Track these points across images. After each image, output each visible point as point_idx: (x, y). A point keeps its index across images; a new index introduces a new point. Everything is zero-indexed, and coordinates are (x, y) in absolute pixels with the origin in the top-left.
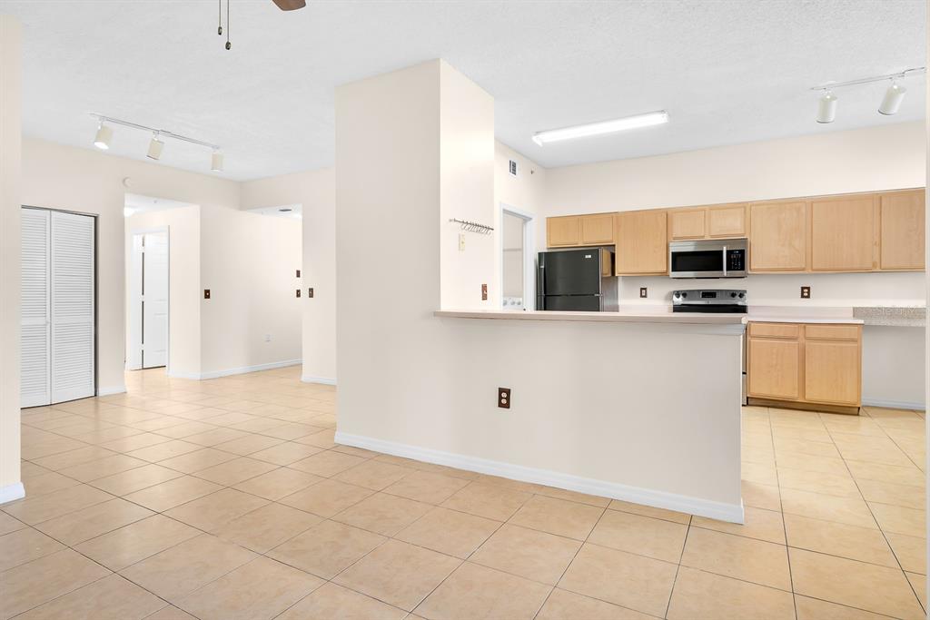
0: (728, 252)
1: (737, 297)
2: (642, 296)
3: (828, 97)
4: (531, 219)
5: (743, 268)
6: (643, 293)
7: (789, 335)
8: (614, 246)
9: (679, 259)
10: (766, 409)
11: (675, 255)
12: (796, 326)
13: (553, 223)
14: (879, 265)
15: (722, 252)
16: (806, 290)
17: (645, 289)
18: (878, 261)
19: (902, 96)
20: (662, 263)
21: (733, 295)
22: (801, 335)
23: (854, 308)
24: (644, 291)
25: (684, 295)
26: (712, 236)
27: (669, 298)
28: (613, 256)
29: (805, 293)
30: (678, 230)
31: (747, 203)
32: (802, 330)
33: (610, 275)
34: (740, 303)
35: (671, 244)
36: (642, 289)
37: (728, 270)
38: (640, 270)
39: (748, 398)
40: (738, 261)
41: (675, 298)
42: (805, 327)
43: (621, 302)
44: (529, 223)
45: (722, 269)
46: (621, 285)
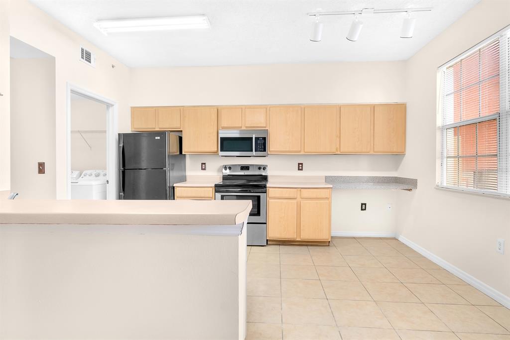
0: (256, 138)
1: (262, 170)
2: (202, 169)
3: (317, 21)
4: (112, 105)
5: (265, 150)
6: (203, 167)
7: (292, 196)
8: (181, 131)
9: (225, 143)
10: (277, 247)
11: (223, 140)
12: (296, 190)
13: (136, 112)
14: (339, 150)
15: (252, 138)
16: (301, 165)
17: (205, 164)
18: (339, 148)
19: (361, 26)
20: (213, 145)
21: (260, 168)
22: (299, 196)
23: (326, 177)
24: (204, 165)
25: (230, 168)
26: (247, 127)
27: (220, 170)
28: (181, 139)
29: (300, 167)
30: (224, 123)
31: (268, 105)
32: (299, 192)
33: (178, 153)
34: (263, 174)
35: (220, 131)
36: (202, 164)
37: (255, 151)
38: (200, 150)
39: (267, 240)
40: (262, 145)
41: (224, 171)
42: (301, 191)
43: (189, 173)
44: (111, 109)
45: (252, 151)
46: (188, 161)
